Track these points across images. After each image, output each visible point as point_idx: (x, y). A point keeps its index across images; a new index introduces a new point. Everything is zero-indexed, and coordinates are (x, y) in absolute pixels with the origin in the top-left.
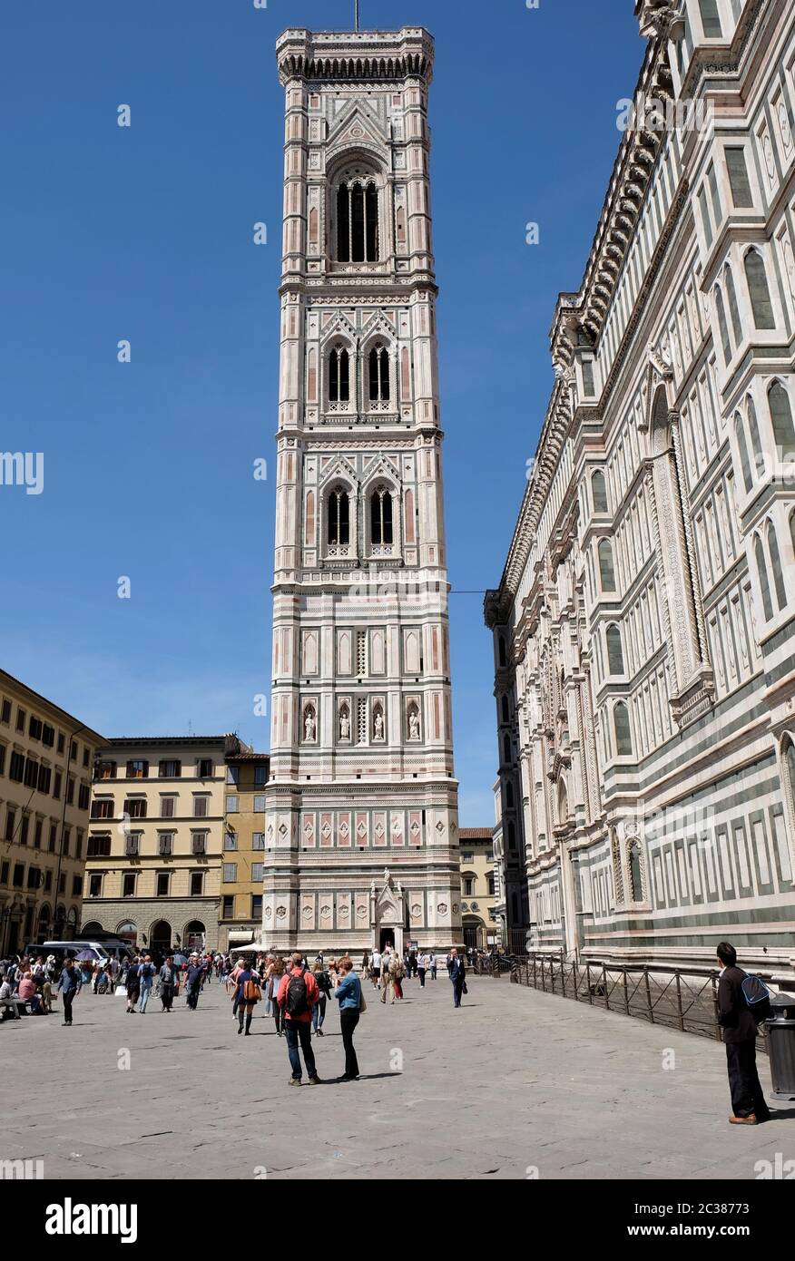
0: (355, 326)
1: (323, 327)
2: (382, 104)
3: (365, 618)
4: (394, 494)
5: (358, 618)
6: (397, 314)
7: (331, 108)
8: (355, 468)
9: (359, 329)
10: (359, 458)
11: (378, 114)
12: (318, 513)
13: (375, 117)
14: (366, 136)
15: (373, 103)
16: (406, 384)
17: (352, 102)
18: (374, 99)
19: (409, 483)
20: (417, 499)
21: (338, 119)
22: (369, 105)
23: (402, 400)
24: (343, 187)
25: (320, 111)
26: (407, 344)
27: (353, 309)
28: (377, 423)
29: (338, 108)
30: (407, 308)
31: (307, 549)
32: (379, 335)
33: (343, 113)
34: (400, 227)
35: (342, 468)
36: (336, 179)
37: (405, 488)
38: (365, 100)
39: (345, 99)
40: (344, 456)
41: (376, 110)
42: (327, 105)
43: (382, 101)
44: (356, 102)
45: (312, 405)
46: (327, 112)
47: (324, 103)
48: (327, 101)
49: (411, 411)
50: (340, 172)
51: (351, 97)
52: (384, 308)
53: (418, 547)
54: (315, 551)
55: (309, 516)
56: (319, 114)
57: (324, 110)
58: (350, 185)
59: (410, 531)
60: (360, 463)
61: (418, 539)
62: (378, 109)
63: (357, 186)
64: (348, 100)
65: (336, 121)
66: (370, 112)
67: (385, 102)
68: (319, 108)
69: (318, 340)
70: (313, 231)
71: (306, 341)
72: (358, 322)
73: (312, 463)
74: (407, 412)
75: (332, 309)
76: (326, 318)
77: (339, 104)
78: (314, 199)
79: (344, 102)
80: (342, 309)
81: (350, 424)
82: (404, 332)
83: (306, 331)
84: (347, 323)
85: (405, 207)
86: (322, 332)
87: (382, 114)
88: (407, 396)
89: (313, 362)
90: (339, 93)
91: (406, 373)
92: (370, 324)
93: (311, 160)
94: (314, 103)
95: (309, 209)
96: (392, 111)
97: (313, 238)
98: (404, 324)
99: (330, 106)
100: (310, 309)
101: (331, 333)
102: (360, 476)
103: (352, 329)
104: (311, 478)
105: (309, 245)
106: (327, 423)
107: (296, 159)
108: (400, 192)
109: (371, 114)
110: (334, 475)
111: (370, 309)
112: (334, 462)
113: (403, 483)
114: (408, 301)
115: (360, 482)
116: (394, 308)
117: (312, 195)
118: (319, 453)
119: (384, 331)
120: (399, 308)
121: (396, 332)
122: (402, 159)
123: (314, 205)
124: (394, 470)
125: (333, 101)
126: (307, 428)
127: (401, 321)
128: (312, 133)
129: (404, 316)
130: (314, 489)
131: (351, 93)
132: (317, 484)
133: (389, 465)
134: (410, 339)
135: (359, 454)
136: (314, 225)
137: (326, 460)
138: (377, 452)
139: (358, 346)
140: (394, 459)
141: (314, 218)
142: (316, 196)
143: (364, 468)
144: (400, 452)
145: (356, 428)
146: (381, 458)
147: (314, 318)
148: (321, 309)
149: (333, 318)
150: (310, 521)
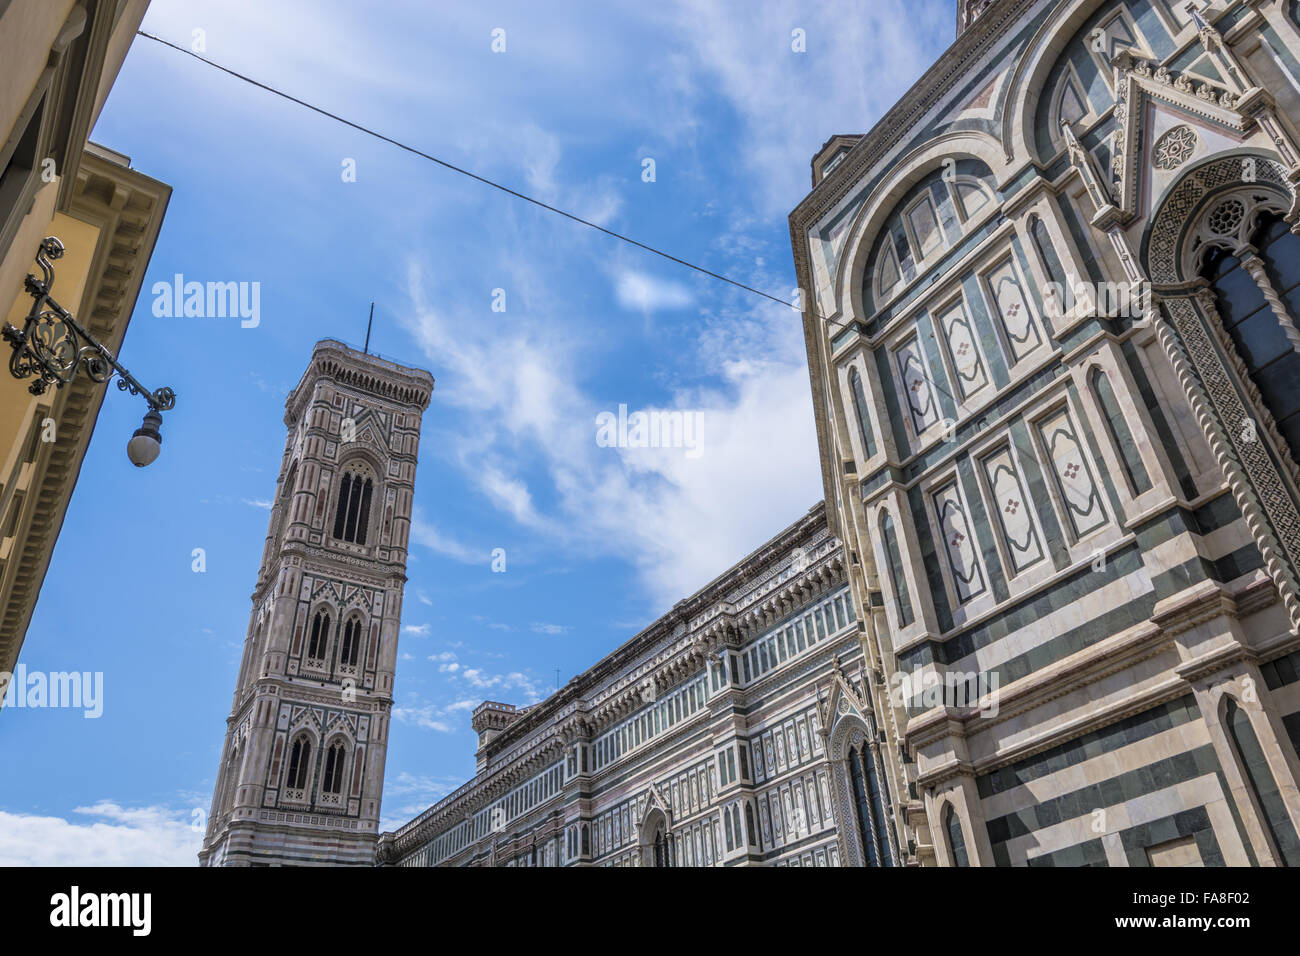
0: (340, 597)
1: (314, 592)
2: (389, 420)
3: (308, 859)
4: (349, 750)
5: (302, 859)
6: (374, 594)
7: (350, 410)
8: (321, 722)
9: (342, 600)
10: (326, 713)
11: (385, 426)
12: (284, 757)
13: (382, 429)
14: (374, 442)
15: (383, 417)
16: (372, 656)
18: (384, 413)
19: (362, 742)
20: (366, 757)
21: (354, 420)
22: (379, 417)
23: (367, 668)
24: (347, 476)
25: (341, 409)
26: (378, 622)
27: (341, 582)
29: (356, 412)
30: (382, 591)
31: (270, 789)
32: (358, 609)
33: (359, 417)
34: (387, 523)
35: (310, 720)
36: (342, 469)
37: (358, 745)
38: (377, 412)
39: (362, 406)
40: (315, 710)
42: (347, 406)
43: (389, 416)
44: (370, 411)
45: (296, 659)
46: (347, 412)
47: (345, 404)
48: (347, 402)
49: (372, 679)
50: (346, 463)
51: (367, 405)
52: (364, 587)
53: (360, 800)
54: (276, 792)
55: (277, 760)
56: (340, 411)
57: (345, 410)
58: (353, 476)
59: (356, 785)
60: (325, 718)
61: (362, 792)
62: (386, 422)
63: (358, 478)
64: (365, 408)
66: (379, 422)
67: (391, 418)
68: (340, 405)
69: (309, 603)
70: (320, 508)
71: (299, 601)
72: (343, 594)
73: (286, 711)
74: (369, 680)
75: (324, 578)
76: (318, 585)
77: (357, 409)
78: (325, 481)
79: (361, 408)
80: (332, 580)
81: (323, 682)
82: (377, 611)
83: (300, 592)
84: (334, 593)
85: (393, 507)
86: (313, 596)
87: (388, 427)
88: (371, 666)
89: (301, 621)
90: (358, 400)
91: (373, 646)
92: (352, 598)
93: (328, 448)
94: (338, 402)
95: (320, 489)
96: (396, 427)
97: (319, 514)
98: (378, 604)
99: (350, 408)
100: (306, 574)
101: (320, 599)
102: (324, 729)
103: (337, 599)
104: (283, 724)
105: (315, 519)
106: (304, 677)
107: (317, 445)
108: (391, 494)
109: (380, 425)
110: (303, 725)
111: (354, 585)
112: (305, 713)
113: (357, 741)
114: (384, 586)
115: (323, 735)
116: (372, 589)
117: (323, 478)
118: (293, 703)
119: (362, 607)
120: (376, 590)
121: (371, 610)
122: (397, 468)
123: (324, 486)
124: (352, 729)
125: (353, 405)
126: (287, 678)
127: (376, 601)
128: (331, 426)
129: (379, 597)
130: (284, 735)
131: (367, 403)
132: (287, 731)
133: (349, 724)
134: (381, 618)
135: (326, 710)
136: (321, 503)
137: (298, 710)
138: (341, 711)
139: (340, 615)
140: (353, 718)
141: (322, 497)
142: (327, 479)
143: (328, 723)
144: (359, 714)
145: (327, 686)
146: (343, 716)
147: (308, 582)
148: (315, 576)
149: (324, 586)
150: (276, 764)
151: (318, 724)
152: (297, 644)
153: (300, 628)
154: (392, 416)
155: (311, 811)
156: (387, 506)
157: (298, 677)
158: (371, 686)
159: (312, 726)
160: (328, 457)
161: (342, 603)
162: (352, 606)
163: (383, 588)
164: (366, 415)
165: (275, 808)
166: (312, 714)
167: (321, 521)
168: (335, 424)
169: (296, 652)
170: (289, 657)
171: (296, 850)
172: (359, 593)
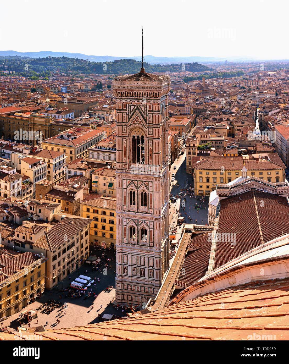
2: (145, 108)
3: (139, 255)
5: (137, 254)
6: (149, 183)
7: (129, 109)
9: (138, 187)
11: (144, 112)
12: (127, 232)
13: (143, 114)
15: (143, 108)
17: (136, 107)
18: (143, 106)
20: (153, 232)
21: (132, 113)
22: (141, 108)
23: (150, 208)
24: (134, 137)
25: (126, 110)
26: (152, 193)
27: (136, 181)
28: (143, 213)
29: (132, 109)
30: (152, 182)
31: (124, 239)
33: (133, 111)
34: (150, 155)
35: (133, 223)
37: (150, 229)
38: (140, 106)
39: (134, 106)
41: (143, 111)
42: (128, 108)
43: (145, 107)
44: (137, 107)
45: (125, 206)
46: (128, 111)
47: (127, 107)
48: (128, 106)
50: (133, 132)
51: (136, 105)
52: (145, 181)
53: (153, 243)
54: (126, 240)
56: (126, 111)
57: (127, 110)
58: (136, 136)
59: (151, 239)
60: (138, 222)
62: (144, 110)
63: (138, 137)
64: (135, 106)
65: (131, 114)
68: (126, 109)
70: (125, 154)
71: (123, 188)
72: (138, 185)
73: (125, 220)
74: (151, 211)
75: (130, 180)
76: (129, 182)
77: (132, 107)
78: (125, 143)
79: (134, 107)
80: (133, 180)
81: (135, 212)
82: (151, 189)
83: (123, 185)
84: (135, 185)
85: (152, 149)
86: (127, 186)
87: (145, 113)
88: (151, 207)
89: (125, 194)
90: (132, 103)
91: (151, 200)
92: (141, 186)
93: (124, 129)
94: (125, 107)
95: (124, 147)
96: (149, 111)
97: (125, 157)
98: (151, 186)
99: (129, 108)
100: (124, 179)
101: (130, 187)
102: (138, 225)
103: (135, 187)
104: (125, 223)
105: (124, 159)
106: (129, 211)
107: (119, 129)
108: (151, 142)
109: (142, 112)
110: (131, 224)
111: (141, 181)
112: (131, 221)
113: (149, 228)
114: (152, 180)
115: (138, 227)
116: (148, 182)
117: (124, 142)
118: (127, 219)
119: (145, 189)
120: (149, 182)
121: (148, 189)
122: (152, 130)
123: (125, 145)
124: (147, 225)
125: (130, 106)
126: (124, 212)
127: (150, 185)
128: (124, 118)
129: (151, 184)
130: (126, 227)
131: (135, 103)
132: (127, 226)
133: (146, 224)
134: (153, 191)
135: (138, 220)
136: (125, 152)
137: (129, 220)
138: (143, 220)
139: (138, 192)
140: (147, 222)
141: (125, 150)
142: (125, 142)
143: (139, 224)
144: (149, 221)
145: (137, 213)
146: (144, 222)
147: (125, 182)
148: (127, 180)
149: (130, 183)
150: (125, 233)
151: (136, 224)
152: (125, 201)
153: (125, 197)
154: (146, 106)
155: (138, 244)
156: (149, 148)
157: (127, 211)
158: (152, 213)
159: (134, 225)
160: (124, 133)
161: (138, 188)
162: (141, 189)
163: (152, 181)
164: (136, 110)
165: (127, 243)
166: (134, 221)
167: (126, 159)
168: (125, 117)
169: (125, 204)
170: (123, 206)
171: (135, 253)
172: (143, 184)
